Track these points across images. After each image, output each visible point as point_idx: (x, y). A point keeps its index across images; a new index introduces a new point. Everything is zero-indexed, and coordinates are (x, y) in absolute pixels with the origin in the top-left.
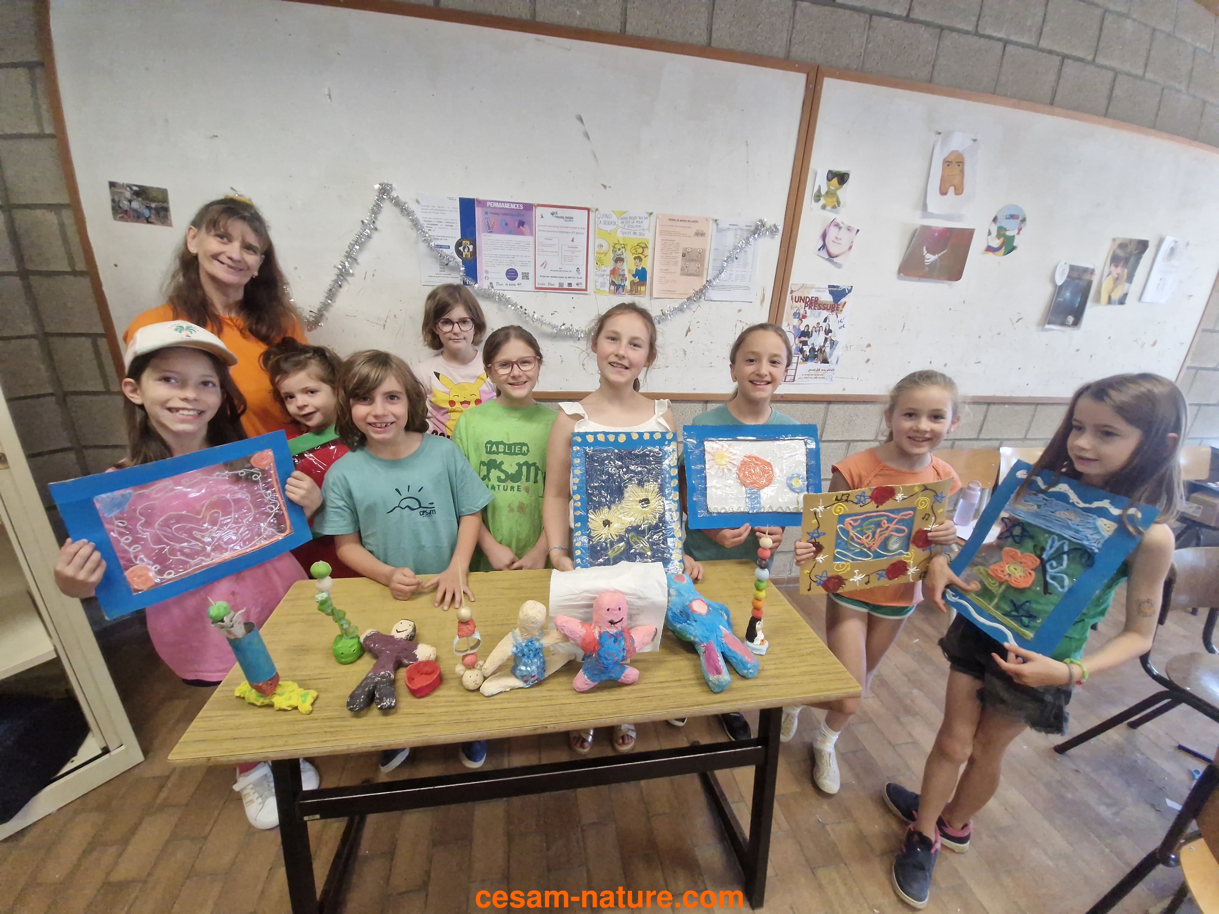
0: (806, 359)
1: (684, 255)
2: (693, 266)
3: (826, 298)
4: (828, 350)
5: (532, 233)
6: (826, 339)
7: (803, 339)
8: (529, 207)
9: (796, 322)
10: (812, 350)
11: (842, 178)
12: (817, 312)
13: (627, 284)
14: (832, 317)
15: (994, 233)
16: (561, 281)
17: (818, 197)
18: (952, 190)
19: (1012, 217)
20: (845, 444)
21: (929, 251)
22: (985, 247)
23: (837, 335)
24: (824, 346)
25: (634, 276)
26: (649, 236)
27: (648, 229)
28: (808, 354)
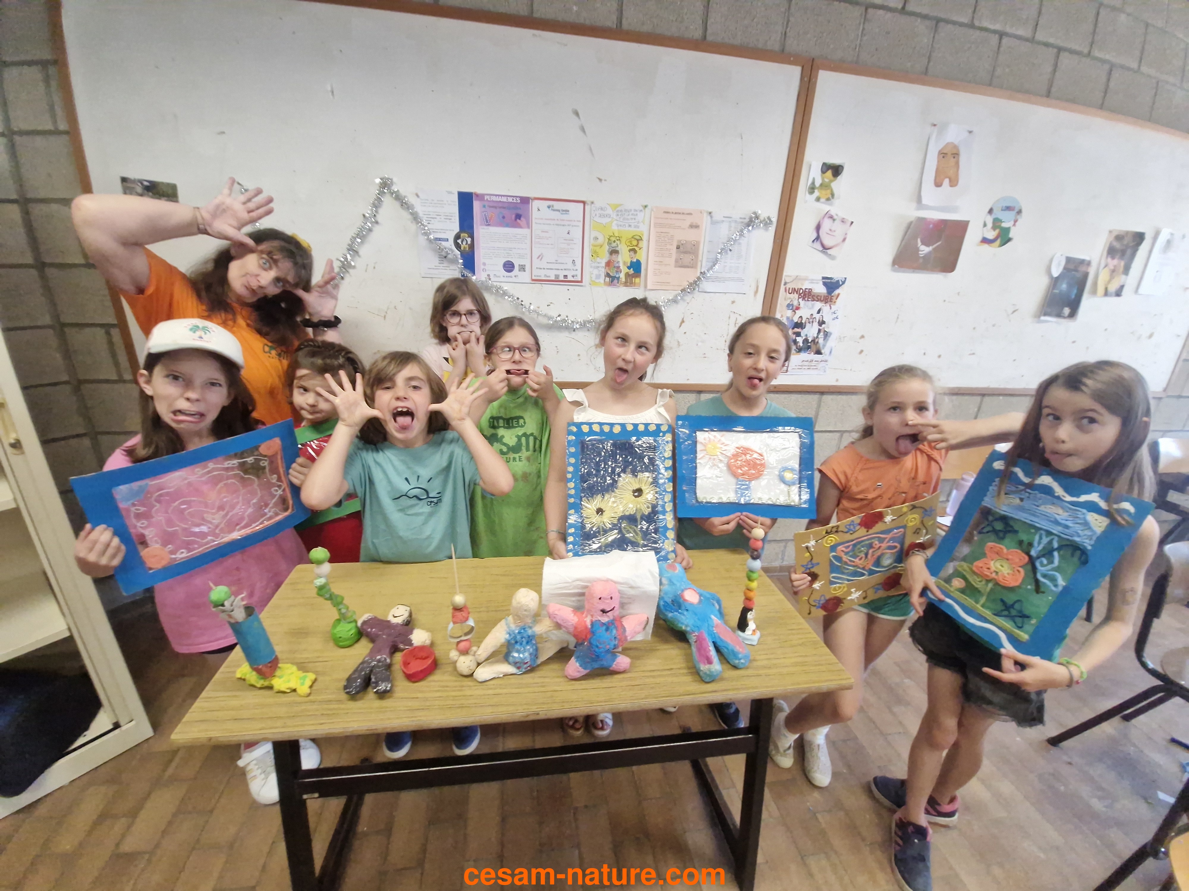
0: (800, 350)
1: (678, 248)
2: (687, 259)
3: (820, 289)
4: (821, 341)
5: (528, 226)
6: (819, 331)
7: (796, 330)
8: (525, 201)
9: (789, 313)
10: (806, 341)
11: (836, 170)
12: (810, 303)
13: (622, 276)
14: (826, 308)
15: (990, 225)
16: (557, 272)
17: (812, 189)
18: (946, 182)
19: (1008, 208)
20: (838, 434)
21: (923, 243)
22: (980, 238)
23: (831, 326)
24: (817, 337)
25: (629, 268)
26: (643, 229)
27: (643, 222)
28: (801, 345)
